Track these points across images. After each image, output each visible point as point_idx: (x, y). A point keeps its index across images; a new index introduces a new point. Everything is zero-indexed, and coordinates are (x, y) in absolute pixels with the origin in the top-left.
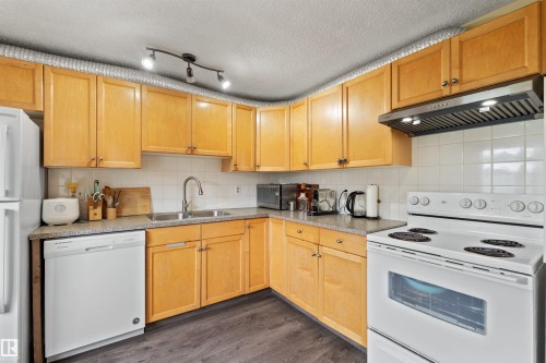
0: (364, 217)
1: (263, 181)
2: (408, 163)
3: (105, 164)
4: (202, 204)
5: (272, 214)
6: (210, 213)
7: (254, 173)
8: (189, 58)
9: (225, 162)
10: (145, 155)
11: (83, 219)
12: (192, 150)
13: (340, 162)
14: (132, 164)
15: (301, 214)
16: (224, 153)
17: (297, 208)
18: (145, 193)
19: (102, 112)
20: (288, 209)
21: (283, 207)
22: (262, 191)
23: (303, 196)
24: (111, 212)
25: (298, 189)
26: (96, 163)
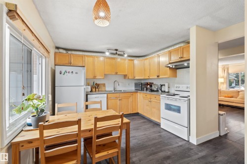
0: (165, 92)
1: (137, 82)
2: (176, 77)
3: (97, 78)
4: (119, 88)
5: (139, 91)
6: (121, 91)
7: (134, 79)
8: (117, 50)
9: (125, 76)
10: (105, 75)
11: (91, 91)
12: (116, 73)
13: (158, 76)
14: (102, 78)
15: (148, 91)
16: (125, 74)
17: (147, 90)
18: (104, 85)
19: (96, 65)
20: (144, 90)
21: (142, 90)
22: (136, 85)
23: (149, 86)
24: (97, 90)
25: (147, 84)
26: (95, 77)
